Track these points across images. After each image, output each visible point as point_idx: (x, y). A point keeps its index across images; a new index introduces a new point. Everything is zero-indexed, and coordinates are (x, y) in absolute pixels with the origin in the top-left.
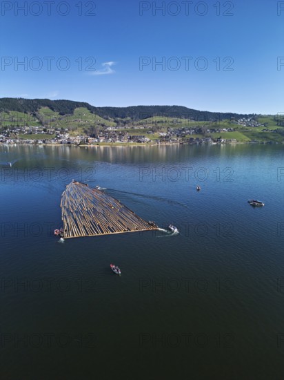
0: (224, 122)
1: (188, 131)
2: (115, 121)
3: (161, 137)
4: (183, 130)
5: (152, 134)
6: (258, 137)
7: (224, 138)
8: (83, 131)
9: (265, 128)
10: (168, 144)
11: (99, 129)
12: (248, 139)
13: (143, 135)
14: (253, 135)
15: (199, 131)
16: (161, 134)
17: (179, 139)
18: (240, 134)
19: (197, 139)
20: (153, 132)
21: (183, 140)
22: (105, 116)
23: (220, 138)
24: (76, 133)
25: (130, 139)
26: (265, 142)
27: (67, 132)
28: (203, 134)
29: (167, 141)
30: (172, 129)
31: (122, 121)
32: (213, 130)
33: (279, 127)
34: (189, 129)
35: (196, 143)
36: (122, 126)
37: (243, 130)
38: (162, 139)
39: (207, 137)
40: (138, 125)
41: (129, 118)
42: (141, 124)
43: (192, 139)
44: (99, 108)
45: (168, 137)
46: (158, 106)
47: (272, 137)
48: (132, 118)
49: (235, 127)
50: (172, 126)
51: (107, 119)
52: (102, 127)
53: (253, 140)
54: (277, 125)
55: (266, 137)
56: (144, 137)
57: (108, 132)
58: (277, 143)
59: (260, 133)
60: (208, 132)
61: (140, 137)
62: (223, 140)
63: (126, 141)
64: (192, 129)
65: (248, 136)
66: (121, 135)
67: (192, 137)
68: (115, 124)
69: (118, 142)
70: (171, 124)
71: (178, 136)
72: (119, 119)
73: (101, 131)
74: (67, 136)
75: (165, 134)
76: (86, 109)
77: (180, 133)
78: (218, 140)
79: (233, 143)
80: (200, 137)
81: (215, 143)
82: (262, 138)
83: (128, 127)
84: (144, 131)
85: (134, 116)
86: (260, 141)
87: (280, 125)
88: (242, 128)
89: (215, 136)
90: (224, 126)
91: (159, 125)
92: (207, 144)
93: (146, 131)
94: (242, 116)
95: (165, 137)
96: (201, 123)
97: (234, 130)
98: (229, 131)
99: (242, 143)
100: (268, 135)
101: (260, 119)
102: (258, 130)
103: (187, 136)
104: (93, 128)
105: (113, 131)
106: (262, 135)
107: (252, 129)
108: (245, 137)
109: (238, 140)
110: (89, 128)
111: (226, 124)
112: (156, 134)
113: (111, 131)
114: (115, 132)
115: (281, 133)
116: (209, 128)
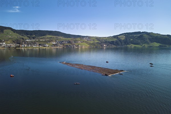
0: (78, 39)
2: (28, 37)
3: (53, 44)
4: (63, 41)
6: (92, 45)
7: (80, 45)
8: (12, 41)
9: (94, 41)
11: (21, 40)
12: (88, 46)
13: (45, 43)
14: (90, 44)
15: (69, 42)
16: (53, 43)
17: (62, 45)
18: (86, 44)
20: (49, 42)
21: (63, 46)
22: (22, 34)
24: (9, 42)
26: (94, 47)
27: (3, 42)
28: (71, 43)
29: (57, 46)
32: (75, 42)
33: (98, 41)
35: (69, 47)
36: (33, 39)
37: (86, 42)
38: (54, 45)
39: (73, 44)
41: (34, 36)
42: (42, 38)
43: (67, 45)
44: (18, 30)
45: (57, 44)
46: (48, 31)
47: (97, 45)
48: (36, 36)
49: (83, 41)
50: (57, 40)
51: (23, 36)
52: (23, 40)
53: (90, 46)
55: (95, 45)
56: (46, 44)
59: (92, 43)
63: (38, 46)
64: (66, 41)
65: (88, 44)
66: (34, 43)
69: (34, 46)
70: (56, 39)
74: (4, 43)
75: (55, 43)
76: (10, 30)
77: (61, 43)
78: (78, 46)
80: (70, 45)
81: (77, 47)
83: (37, 40)
84: (45, 42)
87: (99, 41)
88: (86, 41)
89: (77, 44)
90: (79, 41)
93: (46, 42)
94: (85, 37)
95: (56, 44)
96: (69, 39)
97: (83, 42)
98: (81, 42)
100: (95, 44)
101: (91, 38)
102: (92, 42)
103: (65, 44)
104: (17, 40)
105: (30, 42)
106: (93, 44)
107: (89, 42)
108: (87, 45)
109: (85, 46)
110: (15, 40)
111: (80, 39)
112: (51, 43)
113: (28, 41)
114: (31, 42)
115: (99, 43)
116: (73, 41)
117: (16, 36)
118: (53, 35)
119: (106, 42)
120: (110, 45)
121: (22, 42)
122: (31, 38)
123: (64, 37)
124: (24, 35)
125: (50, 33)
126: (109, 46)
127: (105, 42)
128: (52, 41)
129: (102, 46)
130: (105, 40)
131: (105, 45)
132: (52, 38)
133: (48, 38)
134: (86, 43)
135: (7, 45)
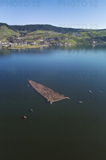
1: (52, 39)
2: (20, 33)
3: (41, 42)
4: (50, 38)
5: (37, 41)
6: (80, 42)
8: (7, 39)
9: (83, 37)
10: (44, 46)
11: (14, 38)
12: (76, 43)
14: (78, 41)
15: (56, 39)
16: (41, 40)
19: (56, 43)
20: (37, 39)
21: (49, 43)
22: (15, 30)
23: (65, 42)
24: (4, 40)
25: (28, 43)
26: (82, 44)
28: (58, 41)
29: (43, 44)
30: (45, 38)
31: (23, 33)
32: (62, 39)
34: (52, 38)
35: (55, 45)
36: (24, 36)
39: (60, 42)
40: (30, 35)
41: (26, 31)
42: (32, 35)
43: (53, 43)
45: (44, 42)
47: (85, 42)
48: (28, 31)
49: (71, 37)
50: (45, 36)
52: (15, 37)
53: (78, 43)
54: (88, 36)
55: (83, 42)
56: (33, 42)
57: (18, 40)
58: (87, 44)
60: (60, 40)
61: (32, 42)
62: (66, 43)
63: (26, 45)
64: (54, 38)
65: (76, 41)
66: (24, 41)
67: (53, 42)
68: (20, 35)
69: (23, 45)
71: (48, 41)
72: (21, 31)
73: (15, 39)
74: (0, 42)
75: (42, 40)
76: (6, 26)
77: (48, 40)
79: (70, 45)
81: (63, 45)
82: (81, 42)
83: (26, 37)
84: (33, 39)
85: (28, 30)
86: (80, 43)
87: (89, 36)
88: (74, 38)
89: (63, 41)
90: (67, 37)
91: (40, 35)
92: (59, 45)
95: (43, 42)
96: (57, 34)
98: (68, 39)
99: (73, 44)
102: (80, 38)
103: (51, 41)
104: (11, 38)
106: (81, 41)
107: (78, 38)
108: (74, 41)
109: (72, 43)
110: (9, 38)
111: (67, 35)
112: (38, 40)
113: (19, 39)
114: (21, 39)
115: (88, 40)
116: (60, 37)
117: (10, 33)
118: (43, 30)
119: (97, 38)
120: (101, 41)
121: (14, 40)
122: (23, 35)
123: (54, 31)
124: (17, 31)
125: (41, 27)
126: (99, 43)
127: (95, 38)
128: (41, 37)
129: (90, 43)
130: (97, 35)
131: (94, 42)
132: (41, 34)
133: (37, 34)
134: (74, 39)
135: (2, 44)
